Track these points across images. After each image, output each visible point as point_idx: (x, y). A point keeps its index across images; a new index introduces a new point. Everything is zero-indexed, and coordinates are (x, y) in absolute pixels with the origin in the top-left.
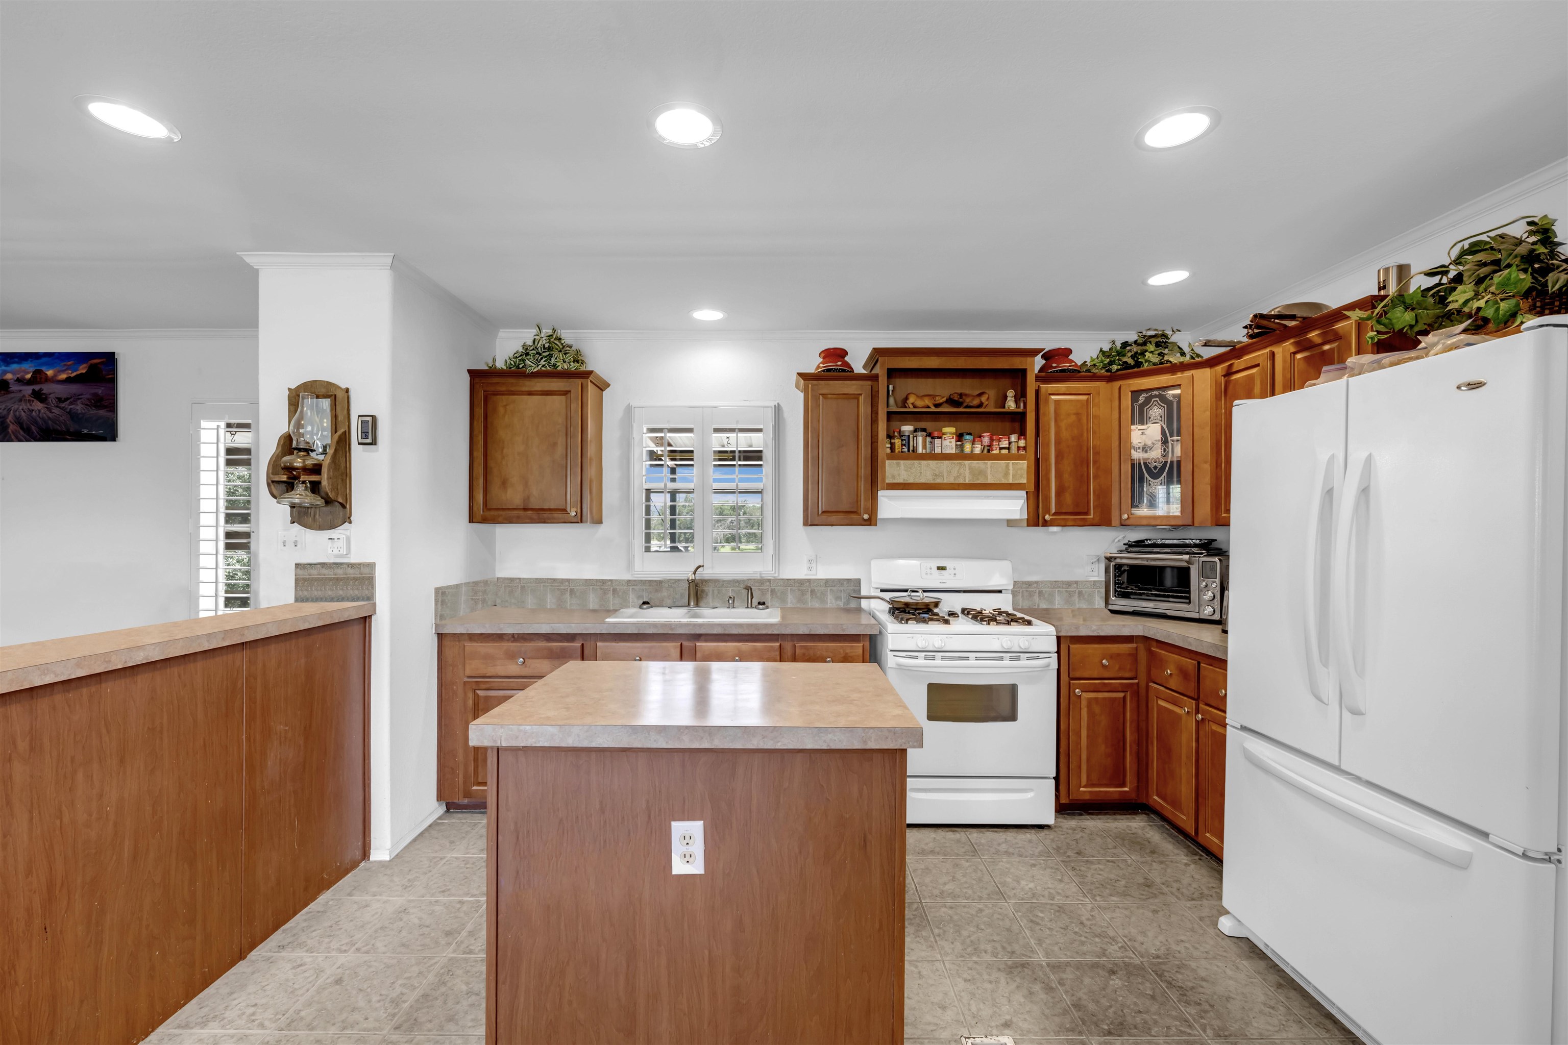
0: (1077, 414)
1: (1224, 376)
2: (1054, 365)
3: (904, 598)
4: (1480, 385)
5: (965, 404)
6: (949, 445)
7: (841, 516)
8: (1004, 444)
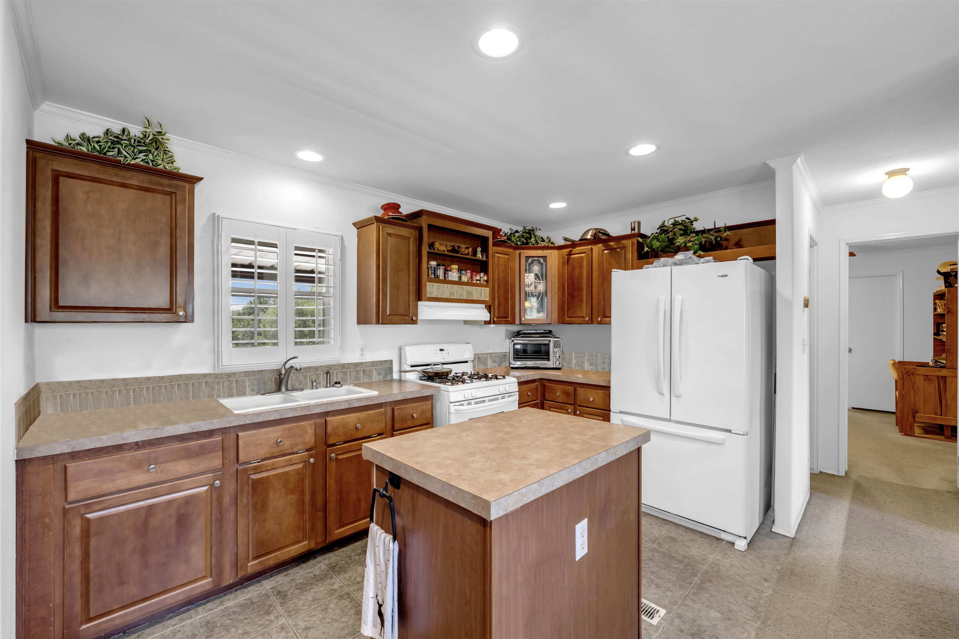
0: (505, 265)
1: (567, 255)
2: (498, 237)
3: (429, 369)
4: (726, 276)
5: (461, 253)
6: (454, 275)
7: (399, 317)
8: (478, 278)
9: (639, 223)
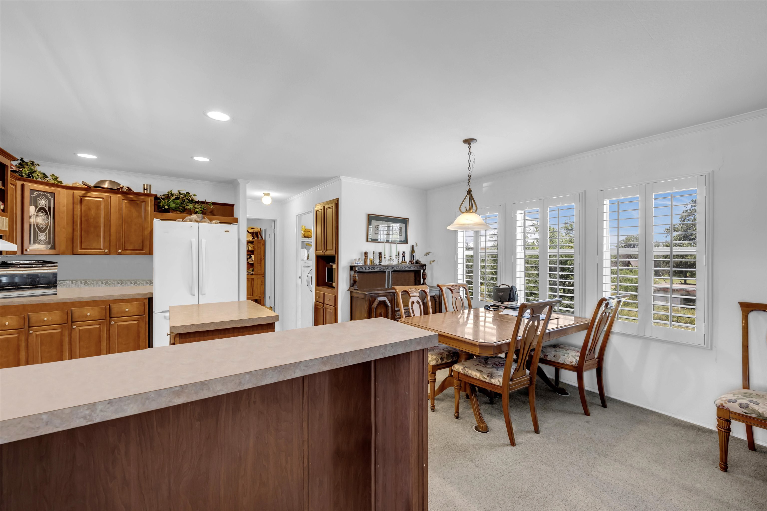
1: (79, 196)
4: (228, 231)
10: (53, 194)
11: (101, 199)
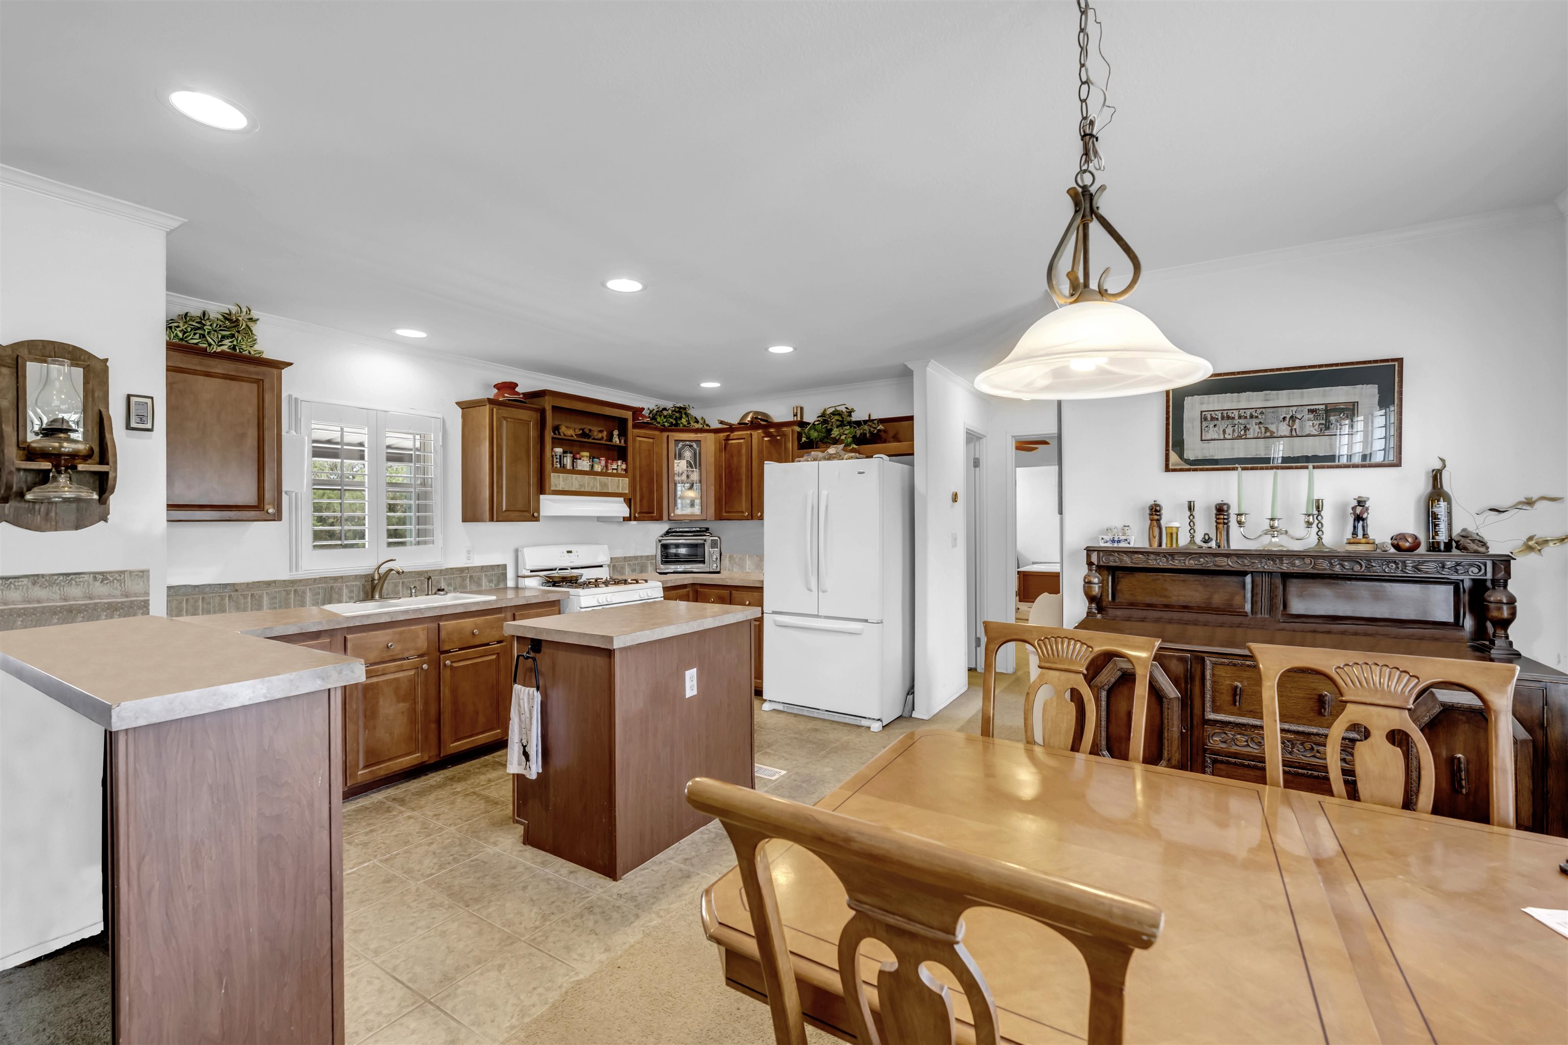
0: (649, 450)
1: (724, 440)
2: (640, 418)
3: (554, 574)
4: (863, 473)
5: (592, 437)
6: (584, 464)
7: (517, 514)
8: (615, 466)
9: (802, 409)
10: (698, 442)
11: (742, 441)
